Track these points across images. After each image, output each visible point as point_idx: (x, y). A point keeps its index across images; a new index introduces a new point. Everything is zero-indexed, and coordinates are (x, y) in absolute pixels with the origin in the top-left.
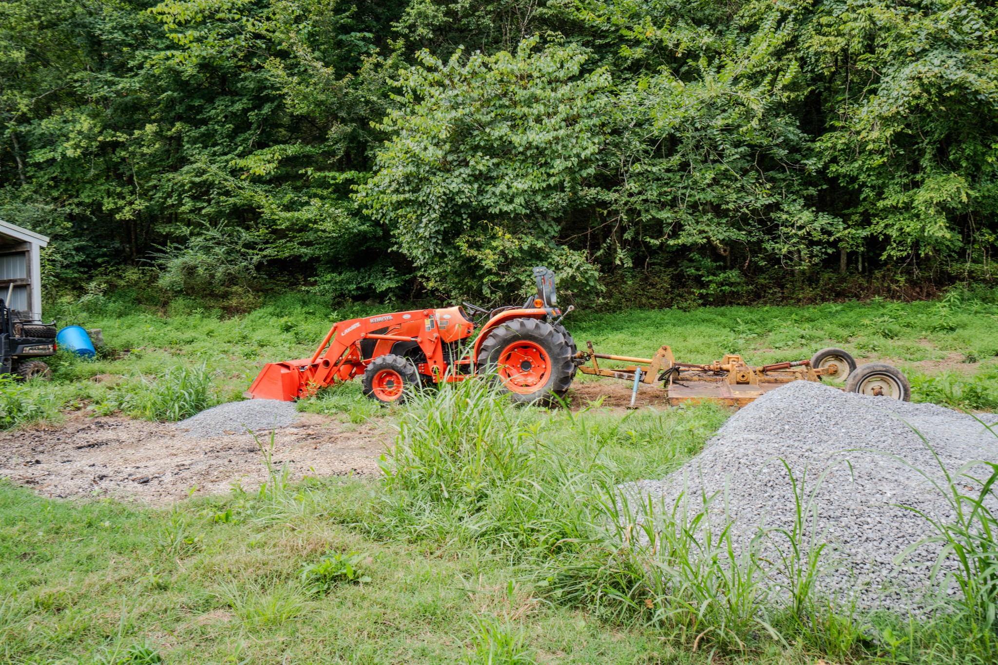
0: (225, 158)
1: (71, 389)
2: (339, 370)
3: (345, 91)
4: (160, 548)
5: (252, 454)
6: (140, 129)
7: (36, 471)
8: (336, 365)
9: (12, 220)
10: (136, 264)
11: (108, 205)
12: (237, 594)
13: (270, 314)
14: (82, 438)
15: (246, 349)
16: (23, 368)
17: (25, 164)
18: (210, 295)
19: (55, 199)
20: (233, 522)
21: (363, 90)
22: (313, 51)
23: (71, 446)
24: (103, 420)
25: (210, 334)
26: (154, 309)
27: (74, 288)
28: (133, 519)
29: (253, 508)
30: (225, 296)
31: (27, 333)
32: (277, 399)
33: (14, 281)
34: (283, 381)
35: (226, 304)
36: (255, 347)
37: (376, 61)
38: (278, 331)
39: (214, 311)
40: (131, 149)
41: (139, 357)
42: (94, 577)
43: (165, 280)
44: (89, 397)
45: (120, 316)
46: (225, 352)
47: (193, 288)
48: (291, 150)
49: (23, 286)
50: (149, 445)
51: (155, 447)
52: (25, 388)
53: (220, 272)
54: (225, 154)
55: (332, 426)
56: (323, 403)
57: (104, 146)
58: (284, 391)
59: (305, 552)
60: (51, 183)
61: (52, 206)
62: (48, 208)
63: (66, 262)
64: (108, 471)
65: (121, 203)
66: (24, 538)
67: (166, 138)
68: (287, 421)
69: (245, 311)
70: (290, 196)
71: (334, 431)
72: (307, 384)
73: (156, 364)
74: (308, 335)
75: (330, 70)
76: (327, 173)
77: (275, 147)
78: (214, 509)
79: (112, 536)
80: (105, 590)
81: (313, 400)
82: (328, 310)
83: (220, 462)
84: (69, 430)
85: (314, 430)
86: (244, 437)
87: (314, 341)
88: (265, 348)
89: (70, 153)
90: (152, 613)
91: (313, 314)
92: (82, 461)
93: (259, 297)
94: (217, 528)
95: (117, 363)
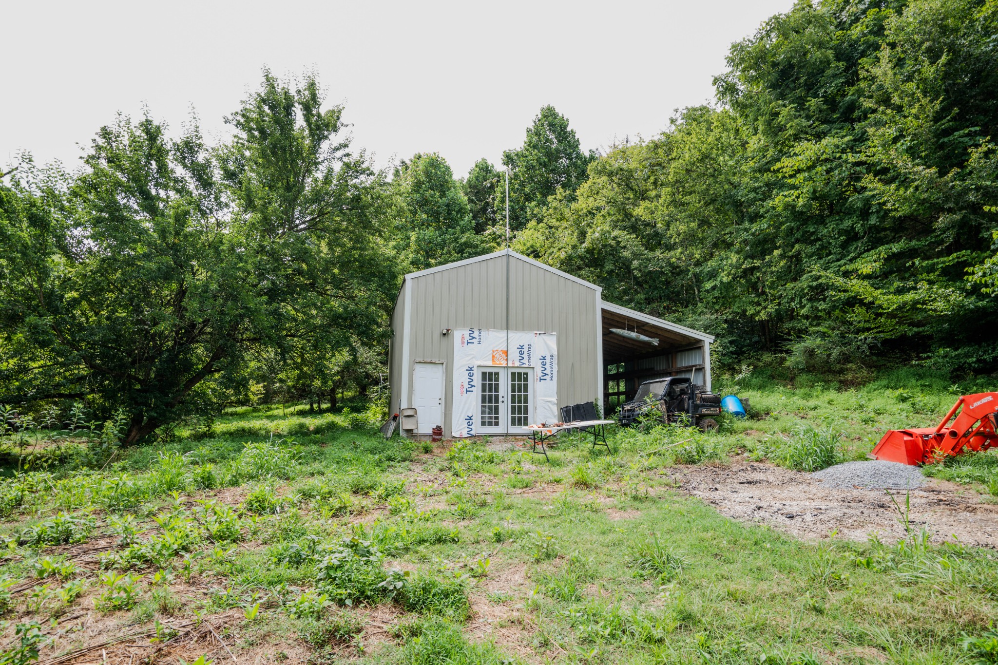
0: (839, 263)
1: (733, 439)
2: (969, 441)
3: (951, 184)
4: (812, 576)
5: (882, 510)
6: (769, 254)
7: (716, 496)
8: (964, 436)
9: (693, 327)
10: (768, 350)
11: (750, 311)
12: (889, 639)
13: (885, 386)
14: (743, 477)
15: (864, 416)
16: (702, 423)
17: (699, 291)
18: (828, 371)
19: (717, 311)
20: (875, 570)
21: (972, 179)
22: (913, 160)
23: (736, 481)
24: (756, 464)
25: (830, 402)
26: (784, 383)
27: (729, 369)
28: (786, 547)
29: (893, 560)
30: (841, 371)
31: (704, 400)
32: (901, 462)
33: (695, 366)
34: (906, 447)
35: (842, 378)
36: (872, 415)
37: (986, 149)
38: (894, 401)
39: (832, 384)
40: (763, 270)
41: (776, 419)
42: (764, 586)
43: (790, 362)
44: (744, 446)
45: (760, 388)
46: (846, 418)
47: (814, 366)
48: (896, 248)
49: (700, 369)
50: (791, 488)
51: (794, 490)
52: (704, 437)
53: (836, 352)
54: (838, 260)
55: (967, 495)
56: (954, 471)
57: (745, 271)
58: (908, 456)
59: (961, 620)
60: (714, 300)
61: (715, 316)
62: (713, 317)
63: (724, 352)
64: (763, 504)
65: (759, 308)
66: (715, 542)
67: (788, 257)
68: (915, 484)
69: (860, 384)
70: (897, 284)
71: (970, 501)
72: (932, 452)
73: (788, 425)
74: (925, 405)
75: (934, 170)
76: (935, 260)
77: (881, 248)
78: (855, 554)
79: (773, 555)
80: (773, 598)
81: (941, 467)
82: (946, 383)
83: (853, 512)
84: (734, 470)
85: (945, 496)
86: (872, 493)
87: (933, 411)
88: (881, 416)
89: (725, 279)
90: (812, 630)
91: (930, 386)
92: (745, 493)
93: (872, 372)
94: (860, 571)
95: (761, 423)
